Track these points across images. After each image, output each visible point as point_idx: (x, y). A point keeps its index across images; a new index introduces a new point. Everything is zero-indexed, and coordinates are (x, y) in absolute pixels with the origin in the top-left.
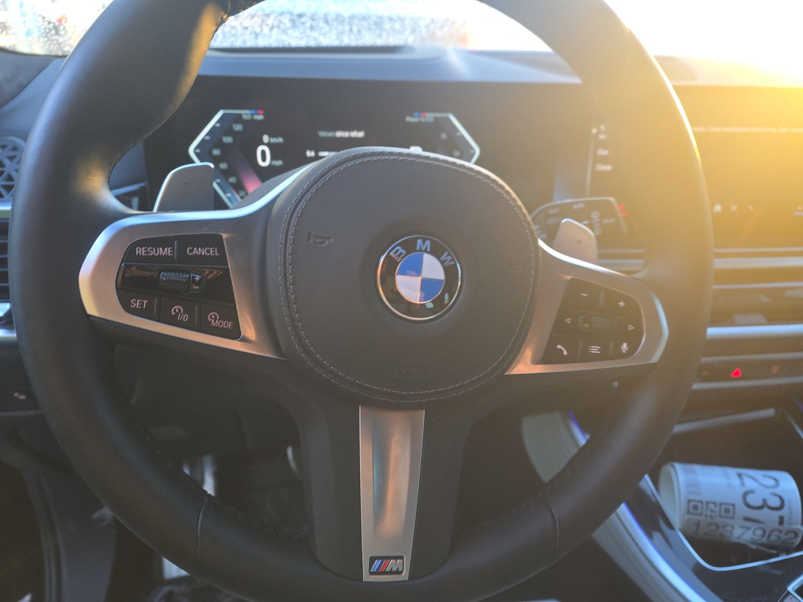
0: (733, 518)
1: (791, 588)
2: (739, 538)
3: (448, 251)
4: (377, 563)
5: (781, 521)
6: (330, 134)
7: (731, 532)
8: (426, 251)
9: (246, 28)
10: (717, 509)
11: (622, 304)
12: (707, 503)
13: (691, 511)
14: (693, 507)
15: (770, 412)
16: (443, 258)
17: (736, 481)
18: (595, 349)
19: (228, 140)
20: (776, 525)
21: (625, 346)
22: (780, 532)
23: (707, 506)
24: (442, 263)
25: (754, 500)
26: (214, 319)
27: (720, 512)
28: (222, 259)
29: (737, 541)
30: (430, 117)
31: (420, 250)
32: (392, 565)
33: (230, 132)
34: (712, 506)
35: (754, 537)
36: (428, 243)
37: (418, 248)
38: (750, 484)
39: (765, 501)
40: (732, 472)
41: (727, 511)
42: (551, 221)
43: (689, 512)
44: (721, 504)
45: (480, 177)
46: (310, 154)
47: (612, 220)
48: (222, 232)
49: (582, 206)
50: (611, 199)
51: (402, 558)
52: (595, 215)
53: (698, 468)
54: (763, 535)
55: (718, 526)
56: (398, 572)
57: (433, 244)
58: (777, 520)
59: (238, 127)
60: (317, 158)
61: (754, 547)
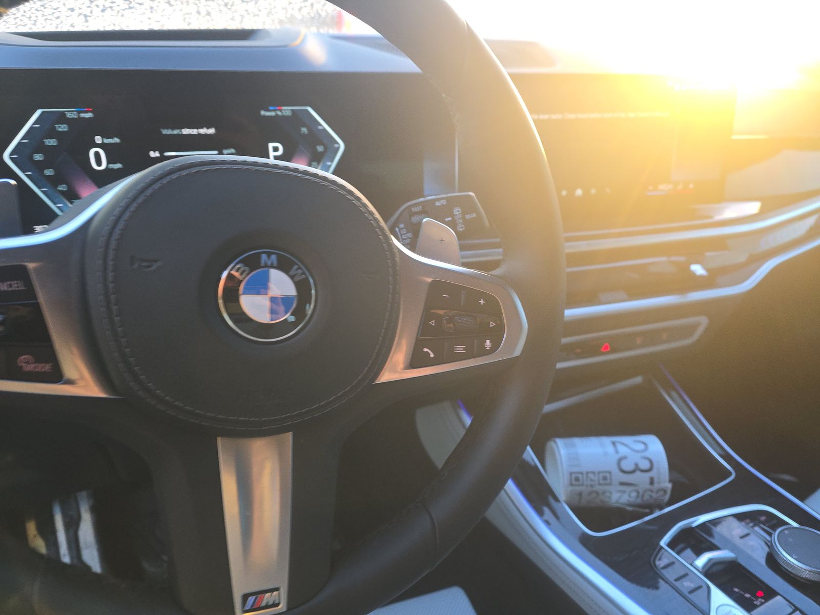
0: (610, 484)
1: (663, 542)
2: (617, 502)
3: (297, 264)
4: (251, 600)
5: (652, 482)
6: (176, 132)
7: (610, 498)
8: (272, 267)
9: (72, 10)
10: (596, 479)
11: (482, 302)
12: (587, 473)
13: (574, 482)
14: (575, 479)
15: (638, 380)
16: (292, 272)
17: (610, 449)
18: (460, 349)
19: (52, 142)
20: (648, 486)
21: (488, 343)
22: (652, 491)
23: (587, 476)
24: (292, 277)
25: (627, 465)
26: (25, 362)
27: (599, 480)
28: (30, 292)
29: (616, 505)
30: (287, 110)
31: (266, 266)
32: (268, 598)
33: (52, 134)
34: (591, 476)
35: (630, 499)
36: (274, 257)
37: (263, 264)
38: (623, 450)
39: (636, 465)
40: (607, 440)
41: (605, 478)
42: (415, 219)
43: (572, 485)
44: (599, 473)
45: (326, 183)
46: (154, 154)
47: (474, 215)
48: (27, 262)
49: (444, 202)
50: (471, 194)
51: (277, 589)
52: (457, 211)
53: (577, 441)
54: (638, 496)
55: (597, 493)
56: (275, 605)
57: (279, 257)
58: (648, 480)
59: (63, 128)
60: (162, 159)
61: (630, 509)
